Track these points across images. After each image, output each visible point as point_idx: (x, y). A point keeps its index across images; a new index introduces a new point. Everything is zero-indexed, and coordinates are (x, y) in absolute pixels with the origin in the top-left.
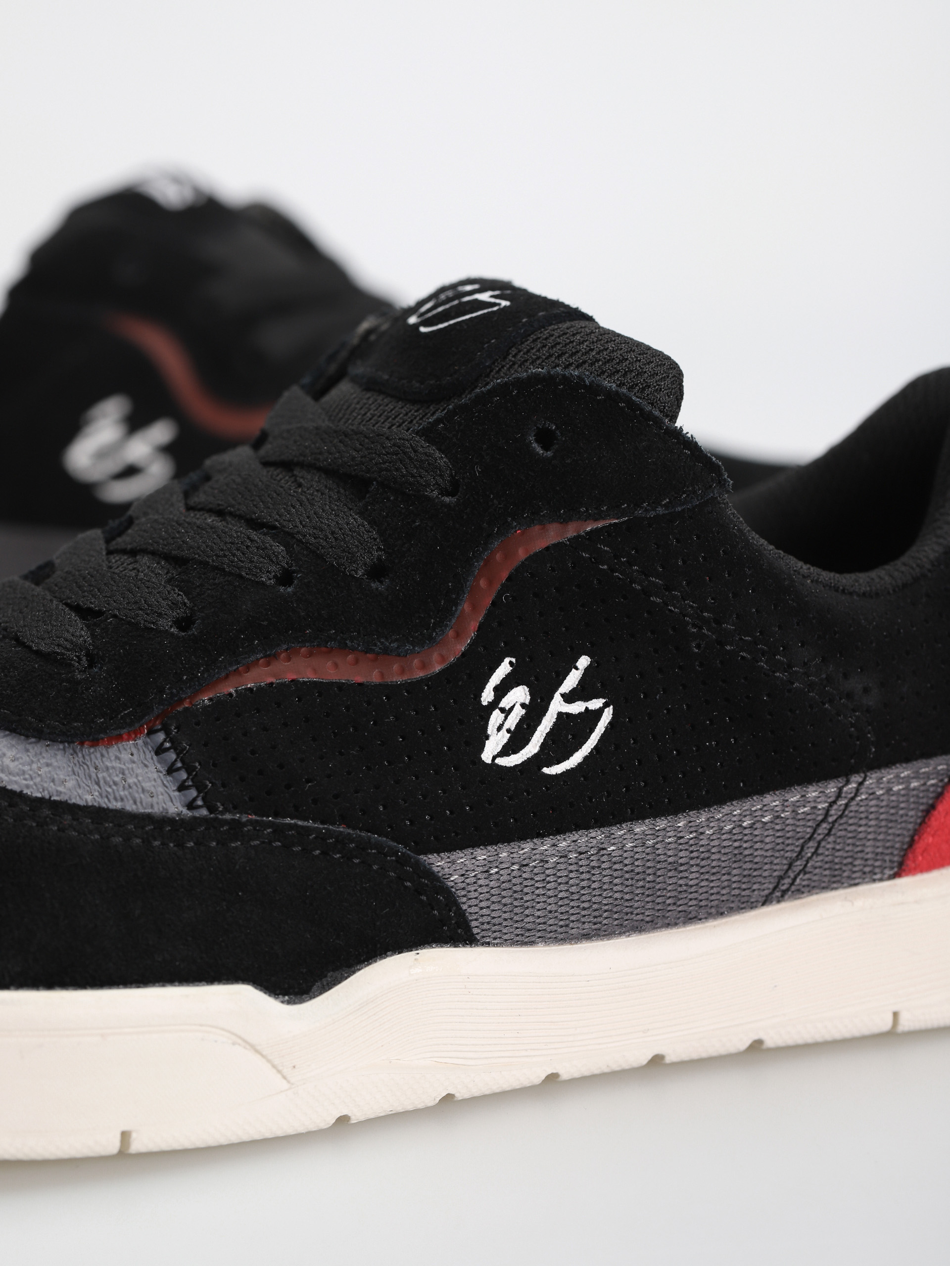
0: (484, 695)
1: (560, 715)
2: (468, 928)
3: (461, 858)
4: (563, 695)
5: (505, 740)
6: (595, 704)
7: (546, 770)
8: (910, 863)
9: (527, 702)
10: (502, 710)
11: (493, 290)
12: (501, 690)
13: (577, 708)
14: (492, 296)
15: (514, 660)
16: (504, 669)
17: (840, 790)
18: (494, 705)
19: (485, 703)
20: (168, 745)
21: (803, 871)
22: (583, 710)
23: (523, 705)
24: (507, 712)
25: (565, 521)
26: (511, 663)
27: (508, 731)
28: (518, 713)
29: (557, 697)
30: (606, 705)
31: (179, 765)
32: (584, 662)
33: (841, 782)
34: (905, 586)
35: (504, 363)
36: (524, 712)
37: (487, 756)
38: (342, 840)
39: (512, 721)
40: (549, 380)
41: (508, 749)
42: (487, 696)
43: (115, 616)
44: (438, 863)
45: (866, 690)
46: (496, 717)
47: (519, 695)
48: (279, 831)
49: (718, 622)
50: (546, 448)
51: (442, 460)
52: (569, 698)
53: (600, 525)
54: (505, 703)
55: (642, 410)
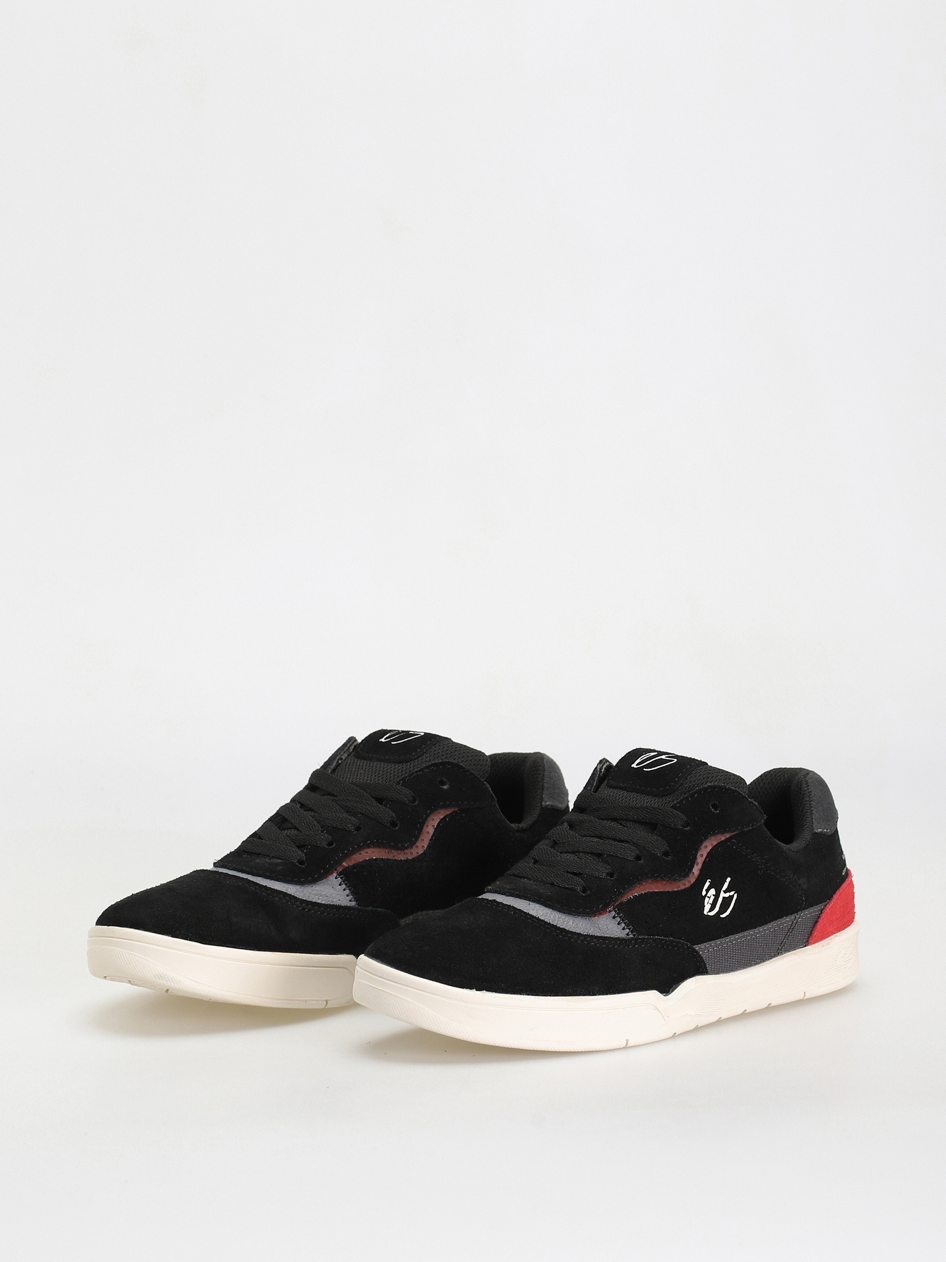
0: (703, 892)
1: (723, 898)
2: (706, 968)
3: (702, 946)
4: (724, 891)
5: (710, 907)
6: (732, 893)
7: (721, 916)
8: (811, 941)
9: (715, 894)
10: (708, 897)
11: (665, 755)
12: (707, 891)
13: (727, 895)
14: (666, 757)
15: (710, 880)
16: (707, 884)
17: (796, 917)
18: (706, 895)
19: (704, 895)
20: (616, 915)
21: (784, 946)
22: (728, 895)
23: (713, 895)
24: (709, 898)
25: (723, 833)
26: (709, 882)
27: (710, 904)
28: (713, 898)
29: (722, 892)
30: (735, 893)
31: (621, 921)
32: (729, 879)
33: (796, 914)
34: (805, 848)
35: (686, 781)
36: (714, 897)
37: (705, 913)
38: (671, 942)
39: (711, 901)
40: (714, 787)
41: (711, 910)
42: (704, 893)
43: (587, 874)
44: (697, 947)
45: (804, 883)
46: (707, 899)
47: (712, 892)
48: (655, 940)
49: (766, 864)
50: (716, 810)
51: (682, 816)
52: (725, 892)
53: (733, 834)
54: (708, 895)
55: (742, 795)
